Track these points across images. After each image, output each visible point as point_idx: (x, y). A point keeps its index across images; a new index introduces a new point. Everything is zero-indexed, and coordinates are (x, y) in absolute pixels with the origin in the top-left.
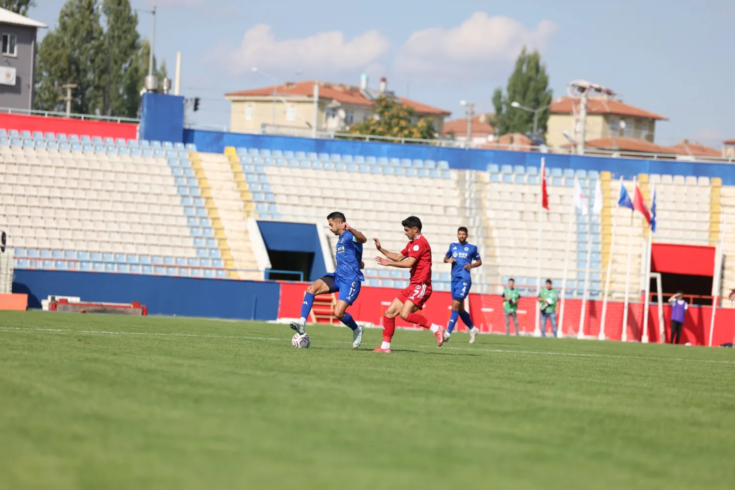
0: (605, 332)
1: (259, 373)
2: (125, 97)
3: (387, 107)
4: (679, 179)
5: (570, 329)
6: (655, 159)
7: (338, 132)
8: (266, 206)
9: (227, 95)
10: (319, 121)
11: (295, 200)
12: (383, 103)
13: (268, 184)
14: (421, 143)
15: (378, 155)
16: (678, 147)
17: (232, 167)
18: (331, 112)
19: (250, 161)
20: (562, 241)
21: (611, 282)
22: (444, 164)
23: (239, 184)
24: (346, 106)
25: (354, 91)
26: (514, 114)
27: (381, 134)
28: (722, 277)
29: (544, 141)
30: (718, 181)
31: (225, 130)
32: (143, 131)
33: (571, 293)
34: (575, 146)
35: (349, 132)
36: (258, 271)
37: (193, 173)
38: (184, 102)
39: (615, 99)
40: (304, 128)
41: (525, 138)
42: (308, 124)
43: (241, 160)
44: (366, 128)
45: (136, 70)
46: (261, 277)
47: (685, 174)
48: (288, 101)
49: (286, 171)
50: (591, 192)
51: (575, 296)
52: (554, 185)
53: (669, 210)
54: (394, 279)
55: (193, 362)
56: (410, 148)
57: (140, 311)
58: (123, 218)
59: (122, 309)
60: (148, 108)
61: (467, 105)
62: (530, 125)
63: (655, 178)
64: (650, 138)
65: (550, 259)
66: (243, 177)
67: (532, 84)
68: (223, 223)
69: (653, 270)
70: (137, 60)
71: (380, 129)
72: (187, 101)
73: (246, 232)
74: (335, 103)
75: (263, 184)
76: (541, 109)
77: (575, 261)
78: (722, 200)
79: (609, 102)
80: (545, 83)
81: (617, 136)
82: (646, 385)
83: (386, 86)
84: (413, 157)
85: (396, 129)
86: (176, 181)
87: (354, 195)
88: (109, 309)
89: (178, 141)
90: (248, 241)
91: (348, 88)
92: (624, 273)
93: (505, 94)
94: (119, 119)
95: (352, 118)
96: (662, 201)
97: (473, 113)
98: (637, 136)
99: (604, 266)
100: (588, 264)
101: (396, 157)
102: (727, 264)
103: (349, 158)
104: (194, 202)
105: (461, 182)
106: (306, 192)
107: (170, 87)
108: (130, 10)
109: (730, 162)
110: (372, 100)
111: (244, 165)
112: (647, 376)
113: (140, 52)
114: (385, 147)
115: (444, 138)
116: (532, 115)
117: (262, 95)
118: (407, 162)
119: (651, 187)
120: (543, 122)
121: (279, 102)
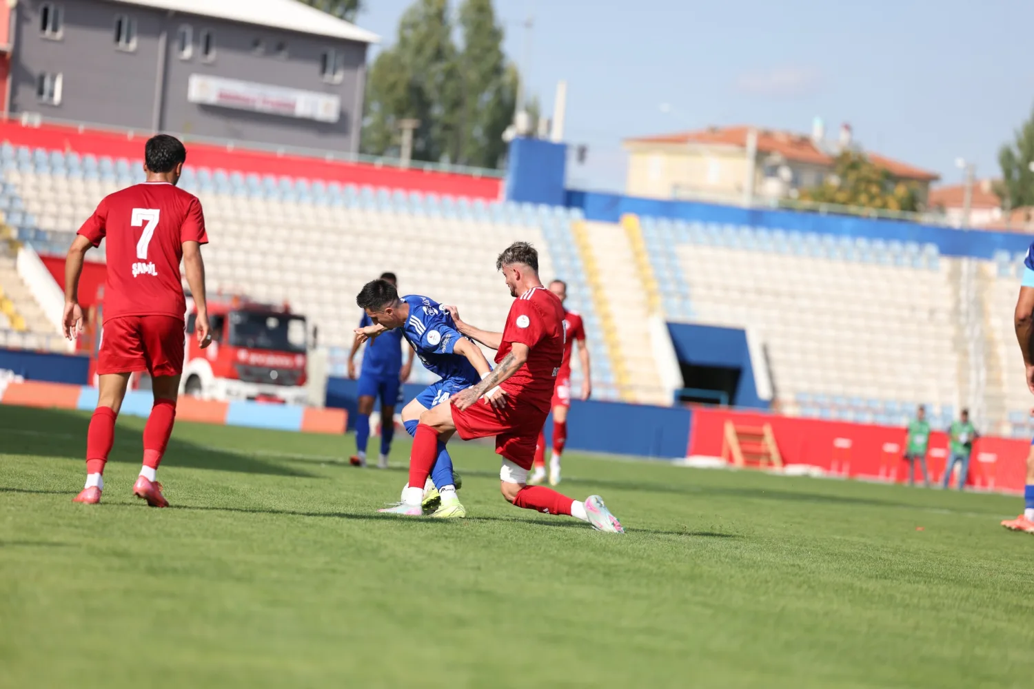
2: (484, 142)
3: (854, 166)
7: (781, 201)
8: (677, 300)
10: (755, 183)
11: (719, 293)
12: (847, 162)
13: (681, 270)
14: (899, 219)
15: (837, 232)
17: (632, 244)
18: (770, 171)
22: (932, 249)
23: (640, 267)
24: (792, 163)
25: (804, 142)
27: (842, 204)
31: (621, 192)
32: (510, 188)
35: (797, 200)
36: (662, 389)
37: (577, 251)
38: (566, 151)
40: (731, 192)
43: (645, 234)
44: (822, 195)
46: (668, 400)
48: (712, 153)
49: (707, 252)
56: (885, 226)
61: (967, 166)
68: (617, 322)
71: (842, 197)
72: (570, 150)
73: (648, 336)
74: (775, 159)
75: (673, 269)
83: (850, 137)
84: (888, 237)
85: (864, 198)
87: (801, 289)
89: (558, 204)
91: (796, 137)
93: (1018, 154)
95: (800, 180)
97: (973, 178)
101: (863, 235)
103: (796, 236)
105: (954, 276)
106: (735, 283)
107: (548, 129)
108: (493, 20)
110: (832, 157)
113: (505, 78)
114: (848, 223)
115: (931, 212)
117: (676, 141)
118: (879, 245)
121: (697, 154)
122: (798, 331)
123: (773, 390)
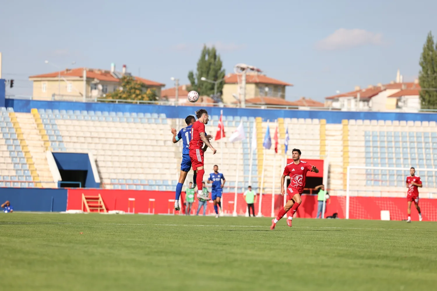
0: (262, 212)
4: (302, 120)
5: (241, 211)
6: (287, 109)
7: (99, 98)
8: (57, 143)
9: (30, 77)
10: (87, 91)
11: (75, 140)
13: (58, 130)
14: (149, 103)
15: (123, 111)
16: (299, 101)
17: (36, 121)
18: (94, 87)
19: (47, 117)
20: (235, 159)
21: (264, 182)
22: (163, 116)
23: (40, 131)
24: (102, 82)
25: (107, 73)
26: (202, 85)
27: (125, 98)
28: (329, 177)
29: (222, 101)
30: (324, 121)
31: (31, 99)
33: (241, 189)
34: (240, 102)
35: (105, 98)
36: (53, 182)
37: (12, 125)
39: (262, 74)
40: (78, 96)
41: (210, 99)
42: (80, 93)
43: (41, 116)
44: (116, 95)
46: (56, 186)
47: (305, 117)
48: (68, 80)
49: (69, 122)
50: (250, 130)
52: (229, 126)
53: (297, 139)
54: (136, 185)
56: (142, 106)
61: (175, 80)
62: (212, 91)
63: (288, 120)
64: (283, 97)
65: (228, 170)
66: (43, 127)
67: (212, 67)
68: (32, 154)
71: (124, 96)
72: (6, 81)
73: (46, 159)
74: (96, 81)
75: (55, 131)
76: (219, 81)
77: (242, 170)
78: (327, 133)
79: (258, 76)
80: (220, 65)
81: (264, 96)
83: (126, 70)
84: (145, 112)
85: (134, 96)
86: (2, 130)
87: (110, 135)
90: (47, 164)
91: (103, 72)
92: (271, 177)
96: (292, 134)
97: (178, 85)
98: (275, 96)
99: (260, 172)
100: (250, 172)
101: (134, 112)
102: (332, 170)
103: (106, 113)
104: (13, 142)
106: (81, 134)
109: (330, 110)
111: (43, 119)
114: (128, 106)
115: (162, 100)
116: (213, 85)
117: (52, 76)
118: (141, 115)
119: (285, 126)
120: (220, 89)
121: (63, 81)
122: (110, 153)
123: (101, 178)
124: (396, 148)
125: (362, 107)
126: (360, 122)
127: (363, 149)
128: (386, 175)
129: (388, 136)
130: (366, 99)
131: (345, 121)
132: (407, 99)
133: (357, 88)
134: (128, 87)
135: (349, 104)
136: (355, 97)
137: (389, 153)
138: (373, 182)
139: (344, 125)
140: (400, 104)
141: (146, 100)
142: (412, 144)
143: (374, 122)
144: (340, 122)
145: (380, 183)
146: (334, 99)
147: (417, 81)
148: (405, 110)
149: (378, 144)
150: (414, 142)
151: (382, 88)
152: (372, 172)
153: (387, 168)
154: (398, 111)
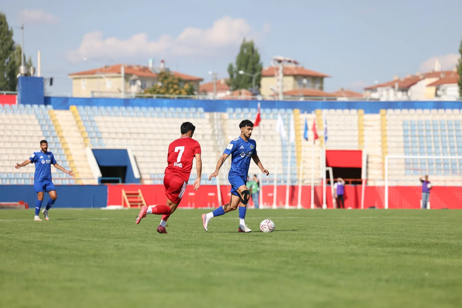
0: (302, 203)
1: (95, 239)
2: (8, 79)
3: (166, 78)
4: (339, 111)
5: (281, 203)
6: (325, 100)
7: (137, 94)
8: (96, 140)
9: (70, 75)
10: (125, 88)
11: (114, 136)
12: (163, 76)
13: (97, 127)
14: (187, 98)
15: (161, 106)
16: (338, 92)
17: (75, 118)
18: (133, 82)
19: (86, 114)
20: (273, 151)
21: (303, 174)
22: (201, 110)
23: (79, 128)
24: (141, 78)
25: (145, 69)
26: (241, 78)
27: (163, 93)
28: (367, 167)
29: (259, 93)
30: (361, 111)
31: (69, 96)
32: (20, 99)
33: (280, 182)
34: (278, 95)
35: (144, 94)
36: (93, 178)
37: (52, 123)
38: (44, 80)
39: (300, 66)
40: (116, 93)
41: (248, 92)
42: (119, 90)
43: (80, 113)
44: (154, 90)
45: (14, 63)
46: (96, 182)
47: (343, 108)
48: (107, 77)
49: (107, 119)
50: (288, 122)
51: (282, 183)
52: (267, 119)
53: (334, 130)
55: (55, 235)
56: (180, 101)
57: (24, 206)
58: (11, 151)
59: (13, 206)
60: (22, 85)
61: (213, 74)
62: (250, 84)
63: (325, 111)
64: (321, 88)
66: (82, 123)
67: (251, 60)
68: (72, 151)
69: (327, 165)
70: (14, 57)
71: (162, 91)
72: (45, 80)
73: (86, 156)
74: (134, 77)
75: (94, 127)
76: (255, 76)
77: (281, 163)
78: (365, 123)
79: (296, 69)
80: (258, 59)
81: (302, 88)
82: (325, 234)
83: (164, 65)
84: (183, 106)
86: (41, 128)
87: (148, 131)
88: (5, 206)
89: (41, 104)
90: (87, 161)
91: (142, 67)
92: (310, 169)
93: (235, 66)
94: (5, 93)
95: (145, 85)
96: (331, 125)
97: (216, 79)
98: (314, 87)
99: (299, 164)
100: (289, 164)
101: (172, 106)
102: (370, 160)
103: (144, 109)
104: (53, 140)
105: (211, 120)
106: (120, 130)
107: (34, 72)
108: (8, 27)
109: (368, 100)
110: (157, 74)
111: (82, 116)
112: (326, 228)
113: (15, 52)
114: (166, 101)
115: (200, 94)
116: (251, 78)
117: (90, 74)
118: (179, 109)
119: (323, 117)
120: (258, 82)
121: (101, 78)
122: (149, 148)
123: (140, 174)
124: (435, 136)
125: (401, 97)
126: (398, 111)
127: (402, 139)
128: (425, 164)
129: (426, 125)
130: (405, 89)
131: (383, 111)
132: (446, 88)
133: (396, 78)
134: (166, 82)
135: (388, 94)
136: (393, 87)
137: (427, 142)
138: (412, 172)
139: (383, 115)
140: (439, 93)
141: (184, 95)
142: (451, 132)
143: (412, 111)
144: (377, 112)
145: (419, 172)
146: (373, 89)
147: (455, 70)
148: (444, 98)
149: (417, 133)
150: (452, 130)
151: (421, 77)
152: (411, 161)
153: (426, 157)
154: (437, 99)
